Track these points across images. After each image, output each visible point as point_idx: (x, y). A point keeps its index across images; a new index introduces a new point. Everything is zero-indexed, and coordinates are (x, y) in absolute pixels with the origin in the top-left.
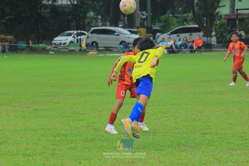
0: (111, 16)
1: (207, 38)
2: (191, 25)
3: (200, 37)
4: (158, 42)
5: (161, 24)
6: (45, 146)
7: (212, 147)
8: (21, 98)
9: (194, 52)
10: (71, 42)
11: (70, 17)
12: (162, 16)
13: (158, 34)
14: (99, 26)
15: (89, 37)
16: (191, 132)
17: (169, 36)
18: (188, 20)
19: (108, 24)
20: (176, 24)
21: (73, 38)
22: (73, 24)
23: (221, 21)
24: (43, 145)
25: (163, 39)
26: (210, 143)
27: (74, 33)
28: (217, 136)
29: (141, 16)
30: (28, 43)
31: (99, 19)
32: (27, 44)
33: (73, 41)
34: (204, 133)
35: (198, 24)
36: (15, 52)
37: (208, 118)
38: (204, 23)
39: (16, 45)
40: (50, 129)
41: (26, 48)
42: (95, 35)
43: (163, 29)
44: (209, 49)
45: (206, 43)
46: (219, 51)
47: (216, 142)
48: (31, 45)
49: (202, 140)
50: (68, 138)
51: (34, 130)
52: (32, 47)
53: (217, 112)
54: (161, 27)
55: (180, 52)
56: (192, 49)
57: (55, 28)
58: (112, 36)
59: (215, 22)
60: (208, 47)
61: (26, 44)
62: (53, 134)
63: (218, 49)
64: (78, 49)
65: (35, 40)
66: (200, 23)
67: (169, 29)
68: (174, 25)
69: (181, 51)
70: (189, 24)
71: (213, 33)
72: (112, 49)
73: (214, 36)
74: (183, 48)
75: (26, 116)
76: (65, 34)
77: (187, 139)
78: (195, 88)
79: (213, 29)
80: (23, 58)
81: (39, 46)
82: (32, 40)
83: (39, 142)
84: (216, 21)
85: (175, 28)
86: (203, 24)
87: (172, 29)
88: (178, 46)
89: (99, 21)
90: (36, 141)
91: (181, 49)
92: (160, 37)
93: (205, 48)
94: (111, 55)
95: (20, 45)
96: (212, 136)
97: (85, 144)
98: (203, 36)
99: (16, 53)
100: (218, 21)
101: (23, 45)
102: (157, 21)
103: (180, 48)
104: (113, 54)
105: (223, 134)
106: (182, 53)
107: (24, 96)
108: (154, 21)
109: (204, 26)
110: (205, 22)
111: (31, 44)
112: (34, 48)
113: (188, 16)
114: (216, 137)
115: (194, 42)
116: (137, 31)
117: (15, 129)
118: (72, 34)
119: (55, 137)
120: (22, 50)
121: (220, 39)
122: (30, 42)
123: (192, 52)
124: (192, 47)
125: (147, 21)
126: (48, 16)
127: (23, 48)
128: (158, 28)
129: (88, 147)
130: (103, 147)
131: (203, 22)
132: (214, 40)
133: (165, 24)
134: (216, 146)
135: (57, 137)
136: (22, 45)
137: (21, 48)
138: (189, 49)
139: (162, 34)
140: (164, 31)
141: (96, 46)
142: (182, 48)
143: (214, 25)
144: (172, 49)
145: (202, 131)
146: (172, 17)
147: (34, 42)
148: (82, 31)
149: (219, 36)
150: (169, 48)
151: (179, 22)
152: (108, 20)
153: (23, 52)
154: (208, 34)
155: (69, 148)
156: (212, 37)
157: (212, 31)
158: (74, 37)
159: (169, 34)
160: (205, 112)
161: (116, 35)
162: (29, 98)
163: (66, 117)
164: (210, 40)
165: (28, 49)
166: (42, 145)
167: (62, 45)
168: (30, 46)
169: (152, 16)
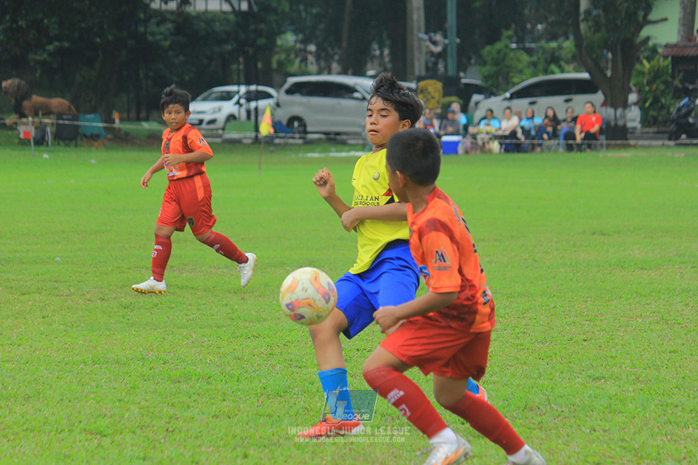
0: (344, 44)
1: (616, 109)
2: (568, 72)
3: (593, 105)
4: (476, 120)
5: (487, 70)
6: (148, 407)
7: (621, 415)
8: (86, 273)
9: (576, 149)
10: (231, 117)
11: (228, 47)
12: (488, 48)
13: (476, 97)
14: (309, 74)
15: (281, 103)
16: (562, 373)
17: (507, 104)
18: (561, 60)
19: (335, 66)
20: (528, 71)
21: (237, 107)
22: (239, 66)
23: (654, 63)
24: (144, 403)
25: (489, 113)
26: (613, 406)
27: (238, 92)
28: (635, 387)
29: (428, 47)
30: (110, 120)
31: (311, 53)
32: (106, 122)
33: (237, 115)
34: (596, 375)
35: (588, 71)
36: (73, 143)
37: (610, 333)
38: (607, 68)
39: (76, 123)
40: (163, 360)
41: (103, 133)
42: (297, 98)
43: (490, 83)
44: (619, 142)
45: (613, 124)
46: (649, 147)
47: (631, 403)
48: (117, 124)
49: (590, 395)
50: (213, 387)
51: (118, 362)
52: (120, 129)
53: (637, 317)
54: (486, 78)
55: (538, 149)
56: (570, 142)
57: (187, 78)
58: (345, 103)
59: (638, 67)
60: (616, 134)
61: (102, 122)
62: (172, 375)
63: (646, 143)
64: (251, 138)
65: (129, 111)
66: (595, 68)
67: (508, 83)
68: (521, 72)
69: (540, 145)
70: (563, 71)
71: (633, 97)
72: (344, 137)
73: (635, 104)
74: (545, 136)
75: (99, 322)
76: (213, 96)
77: (548, 394)
78: (575, 252)
79: (631, 84)
80: (93, 161)
81: (140, 127)
82: (120, 112)
83: (132, 398)
84: (641, 63)
85: (523, 80)
86: (602, 72)
87: (514, 84)
88: (533, 133)
89: (311, 58)
90: (124, 394)
91: (540, 141)
92: (481, 105)
93: (607, 139)
94: (343, 154)
95: (87, 124)
96: (620, 386)
97: (262, 402)
98: (604, 104)
99: (76, 146)
100: (645, 62)
101: (95, 124)
102: (473, 61)
103: (537, 137)
104: (349, 151)
105: (650, 381)
106: (542, 151)
107: (94, 267)
108: (464, 60)
109: (605, 75)
110: (610, 65)
111: (117, 121)
112: (127, 134)
113: (560, 48)
114: (631, 389)
115: (579, 120)
116: (418, 87)
117: (66, 360)
118: (232, 94)
119: (178, 384)
120: (93, 138)
121: (652, 113)
122: (116, 116)
123: (570, 148)
124: (570, 136)
125: (445, 61)
126: (167, 43)
127: (96, 132)
128: (478, 82)
129: (269, 411)
130: (311, 413)
131: (602, 64)
132: (633, 116)
133: (495, 69)
134: (630, 413)
135: (182, 383)
136: (92, 123)
137: (88, 133)
138: (562, 141)
139: (486, 98)
140: (494, 90)
141: (301, 129)
142: (543, 139)
143: (634, 73)
144: (514, 141)
145: (591, 372)
146: (518, 48)
147: (125, 115)
148: (261, 88)
149: (647, 104)
150: (505, 137)
151: (534, 65)
152: (336, 57)
153: (96, 144)
154: (617, 100)
155: (217, 413)
156: (629, 108)
157: (630, 91)
158: (238, 103)
159: (506, 99)
160: (603, 318)
161: (357, 99)
162: (106, 274)
163: (211, 326)
164: (623, 116)
165: (110, 136)
166: (139, 403)
167: (204, 126)
168: (114, 128)
169: (458, 45)
